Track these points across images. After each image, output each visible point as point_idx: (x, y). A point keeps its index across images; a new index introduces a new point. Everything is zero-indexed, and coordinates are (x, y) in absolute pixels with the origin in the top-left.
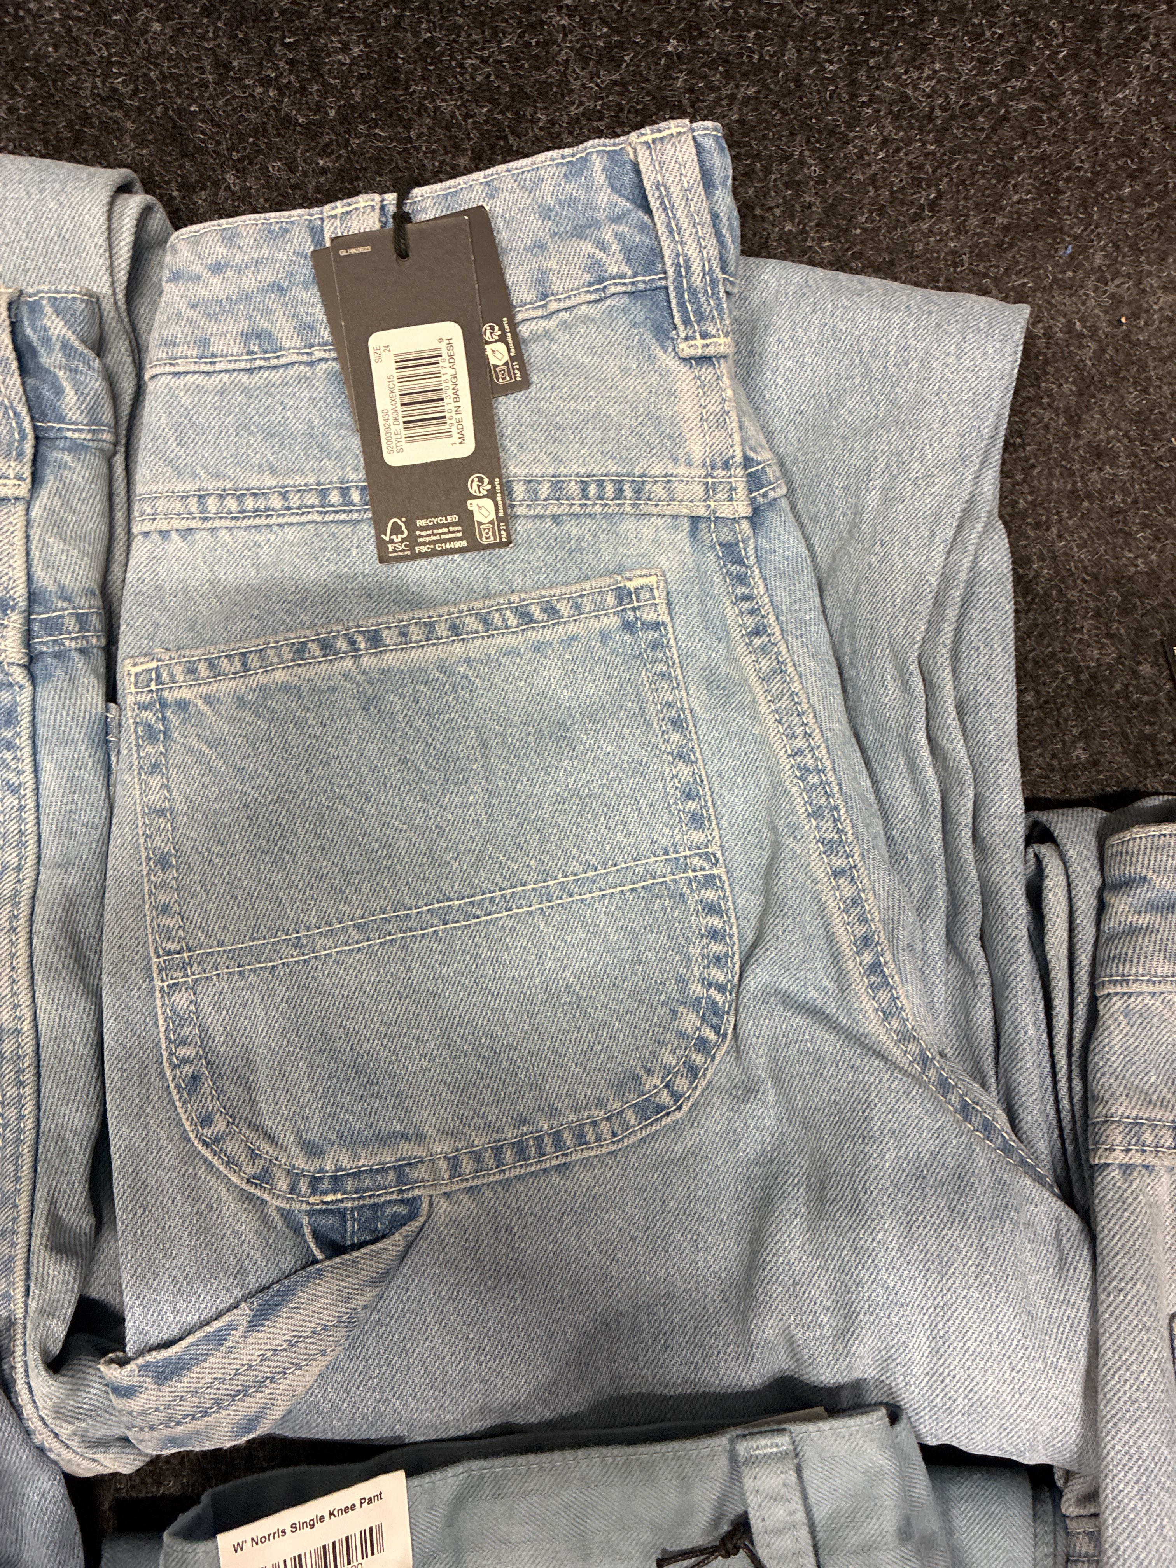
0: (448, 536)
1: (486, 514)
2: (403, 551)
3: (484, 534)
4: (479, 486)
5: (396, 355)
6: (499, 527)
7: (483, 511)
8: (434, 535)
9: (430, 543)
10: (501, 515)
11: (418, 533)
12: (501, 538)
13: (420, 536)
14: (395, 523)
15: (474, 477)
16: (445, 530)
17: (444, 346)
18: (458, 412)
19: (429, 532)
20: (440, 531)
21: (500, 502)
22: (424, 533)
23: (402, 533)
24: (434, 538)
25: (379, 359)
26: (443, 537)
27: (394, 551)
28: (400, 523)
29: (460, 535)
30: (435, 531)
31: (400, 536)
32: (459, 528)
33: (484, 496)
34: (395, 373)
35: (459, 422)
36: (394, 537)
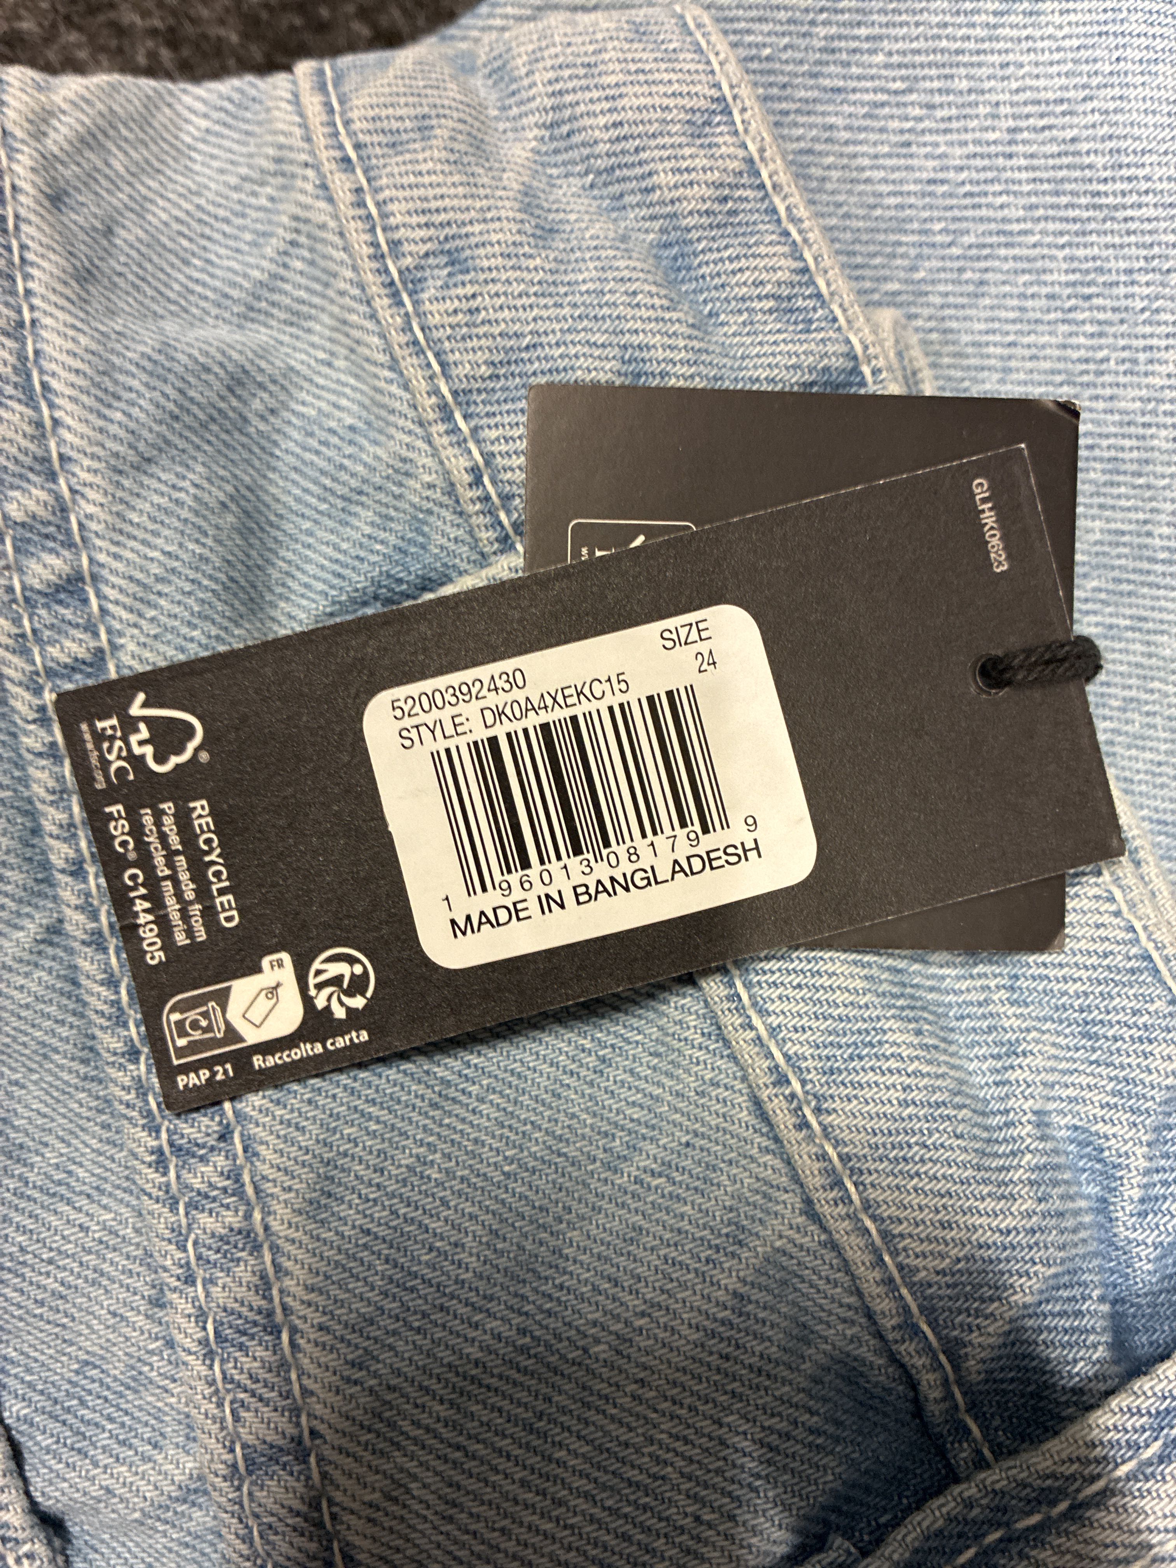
0: (171, 903)
1: (256, 1015)
2: (105, 764)
3: (192, 1015)
4: (337, 981)
5: (690, 690)
6: (220, 1060)
7: (263, 1005)
8: (170, 856)
9: (142, 846)
10: (258, 1061)
11: (168, 806)
12: (185, 1069)
13: (158, 815)
14: (190, 731)
15: (364, 965)
16: (189, 892)
17: (738, 834)
18: (547, 903)
19: (175, 841)
20: (184, 876)
21: (296, 1054)
22: (168, 822)
23: (160, 759)
24: (159, 860)
25: (672, 642)
26: (168, 886)
27: (99, 737)
28: (191, 746)
29: (181, 939)
30: (181, 861)
31: (149, 750)
32: (201, 935)
33: (308, 1001)
34: (636, 695)
35: (516, 912)
36: (144, 732)
